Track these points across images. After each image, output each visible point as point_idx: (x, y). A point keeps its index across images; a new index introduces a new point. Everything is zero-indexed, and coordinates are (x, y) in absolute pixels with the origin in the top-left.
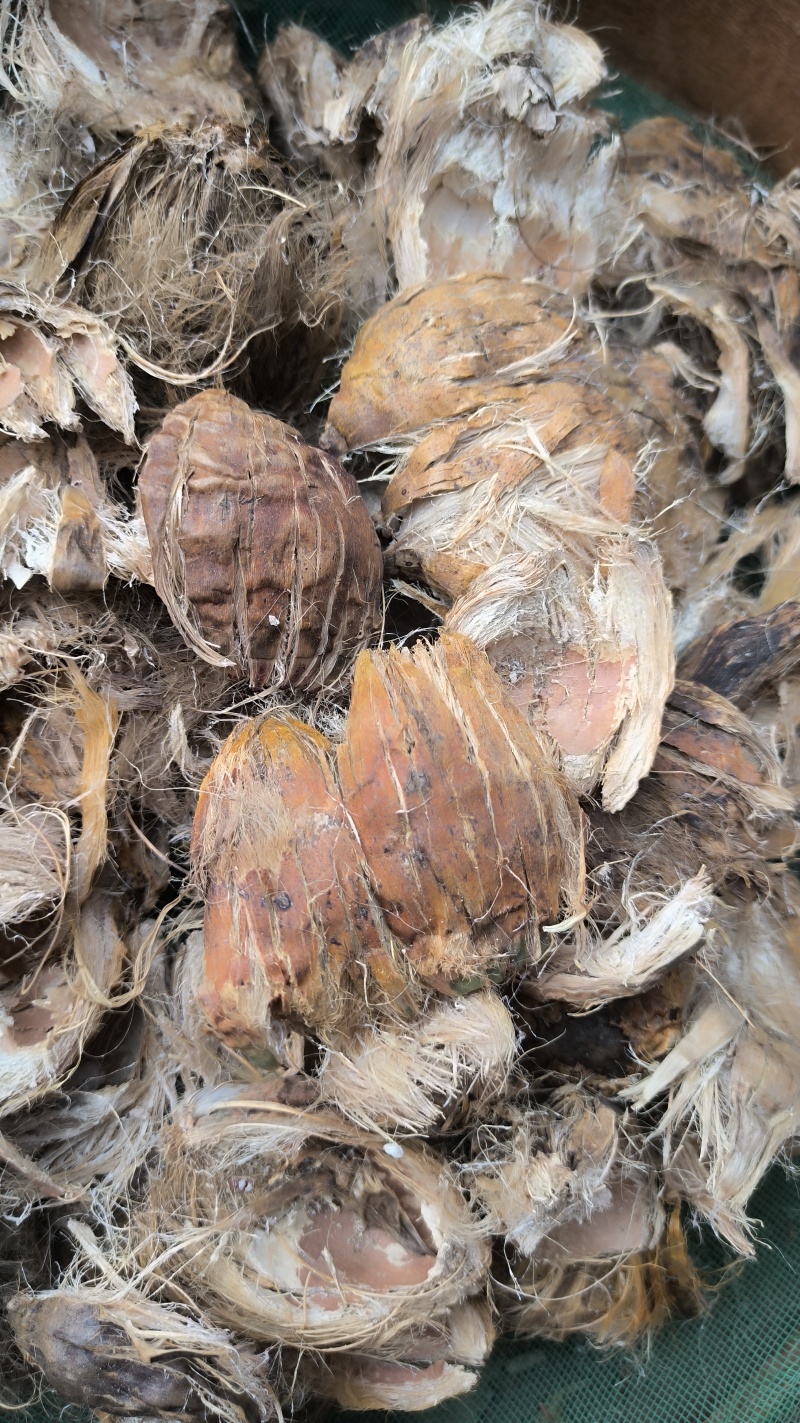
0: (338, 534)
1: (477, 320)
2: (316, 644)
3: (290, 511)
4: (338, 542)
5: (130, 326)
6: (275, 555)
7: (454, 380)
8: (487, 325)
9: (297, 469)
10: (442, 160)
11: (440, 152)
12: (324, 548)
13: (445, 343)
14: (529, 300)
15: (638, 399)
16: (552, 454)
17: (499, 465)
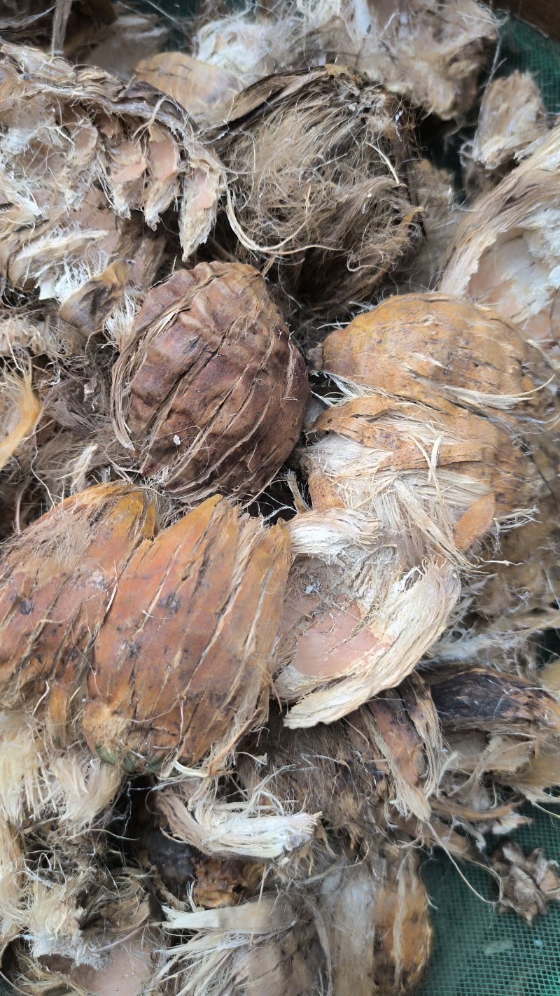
0: (260, 414)
1: (462, 343)
2: (197, 475)
3: (235, 377)
4: (256, 419)
5: (240, 187)
6: (205, 399)
7: (411, 371)
8: (466, 351)
9: (262, 353)
10: (531, 219)
11: (533, 213)
12: (243, 416)
13: (426, 343)
14: (513, 355)
15: (552, 472)
16: (439, 466)
17: (399, 448)
